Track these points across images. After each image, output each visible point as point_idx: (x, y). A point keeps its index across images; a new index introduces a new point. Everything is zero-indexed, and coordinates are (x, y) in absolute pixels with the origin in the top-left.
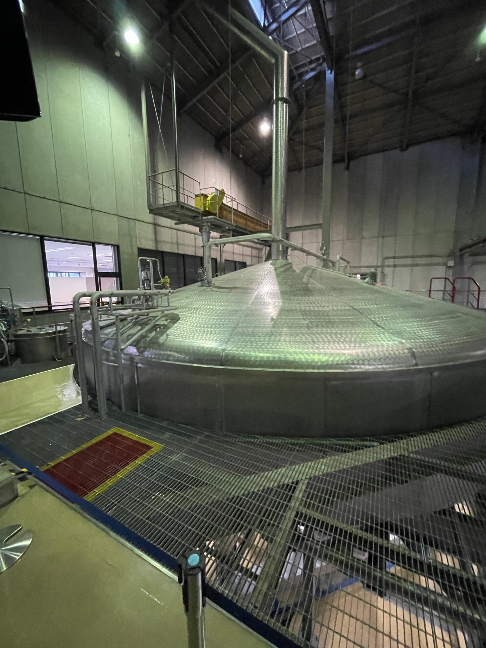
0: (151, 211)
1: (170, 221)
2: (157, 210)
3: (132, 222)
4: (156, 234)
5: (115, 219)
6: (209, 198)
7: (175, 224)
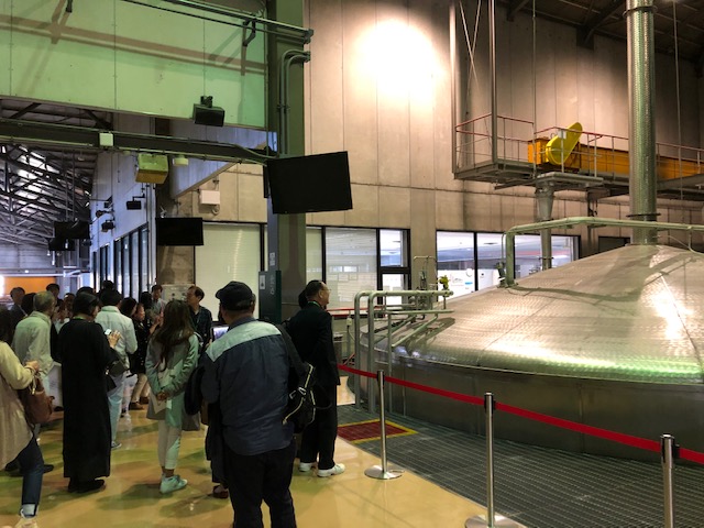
0: (457, 175)
1: (488, 184)
2: (466, 173)
3: (430, 194)
4: (465, 206)
5: (407, 192)
6: (550, 144)
7: (496, 188)
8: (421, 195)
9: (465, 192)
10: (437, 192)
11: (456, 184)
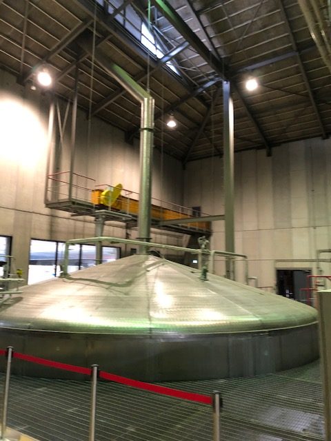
0: (48, 205)
1: (67, 213)
2: (54, 205)
3: (29, 215)
4: (52, 225)
5: (12, 213)
6: (104, 193)
7: (72, 215)
8: (22, 215)
9: (52, 216)
10: (34, 214)
11: (47, 211)
